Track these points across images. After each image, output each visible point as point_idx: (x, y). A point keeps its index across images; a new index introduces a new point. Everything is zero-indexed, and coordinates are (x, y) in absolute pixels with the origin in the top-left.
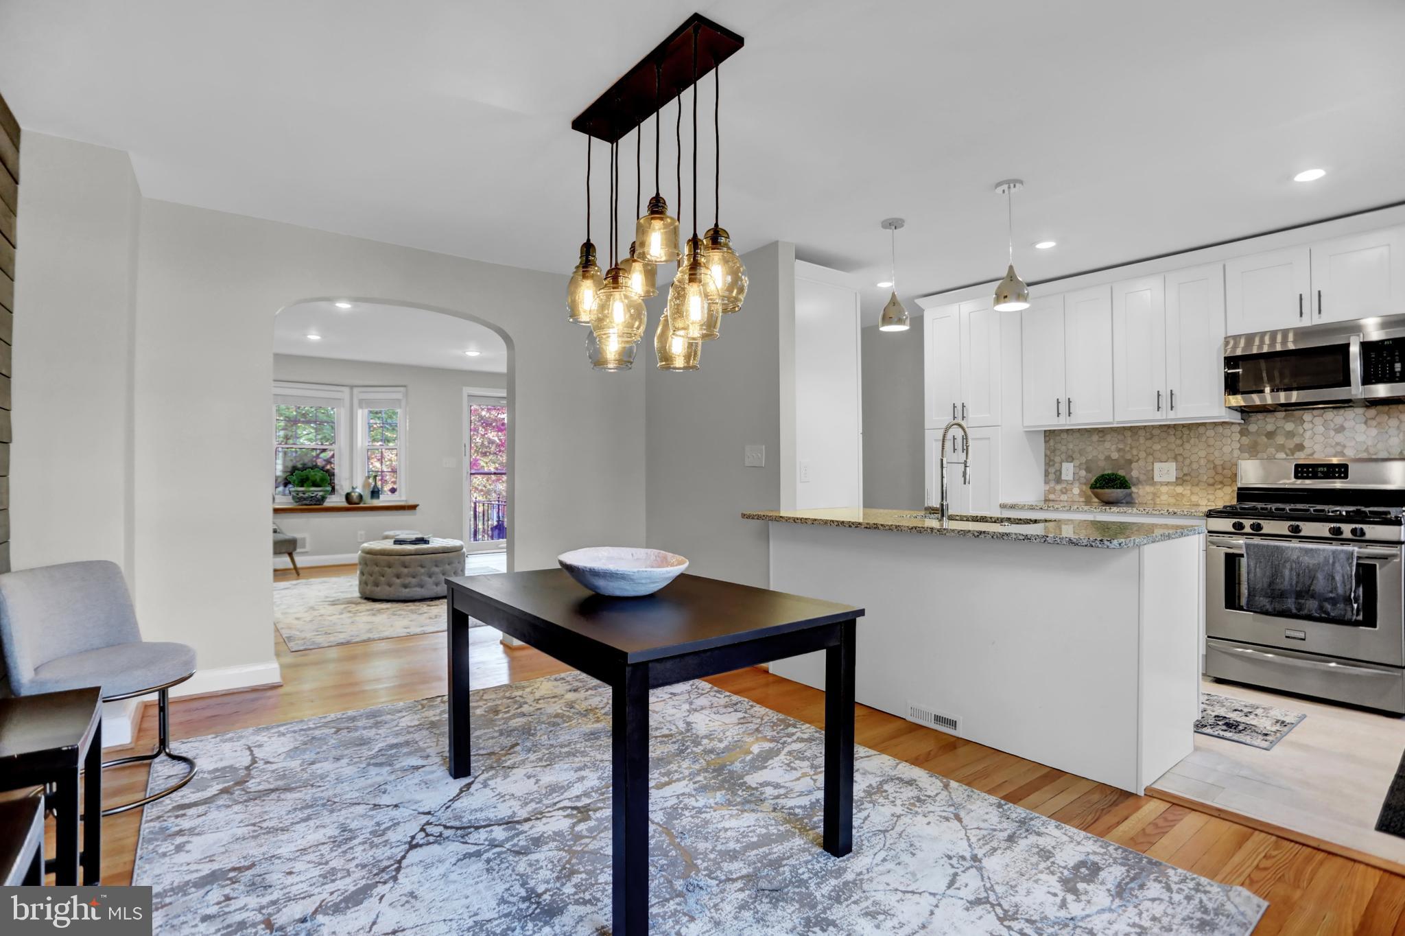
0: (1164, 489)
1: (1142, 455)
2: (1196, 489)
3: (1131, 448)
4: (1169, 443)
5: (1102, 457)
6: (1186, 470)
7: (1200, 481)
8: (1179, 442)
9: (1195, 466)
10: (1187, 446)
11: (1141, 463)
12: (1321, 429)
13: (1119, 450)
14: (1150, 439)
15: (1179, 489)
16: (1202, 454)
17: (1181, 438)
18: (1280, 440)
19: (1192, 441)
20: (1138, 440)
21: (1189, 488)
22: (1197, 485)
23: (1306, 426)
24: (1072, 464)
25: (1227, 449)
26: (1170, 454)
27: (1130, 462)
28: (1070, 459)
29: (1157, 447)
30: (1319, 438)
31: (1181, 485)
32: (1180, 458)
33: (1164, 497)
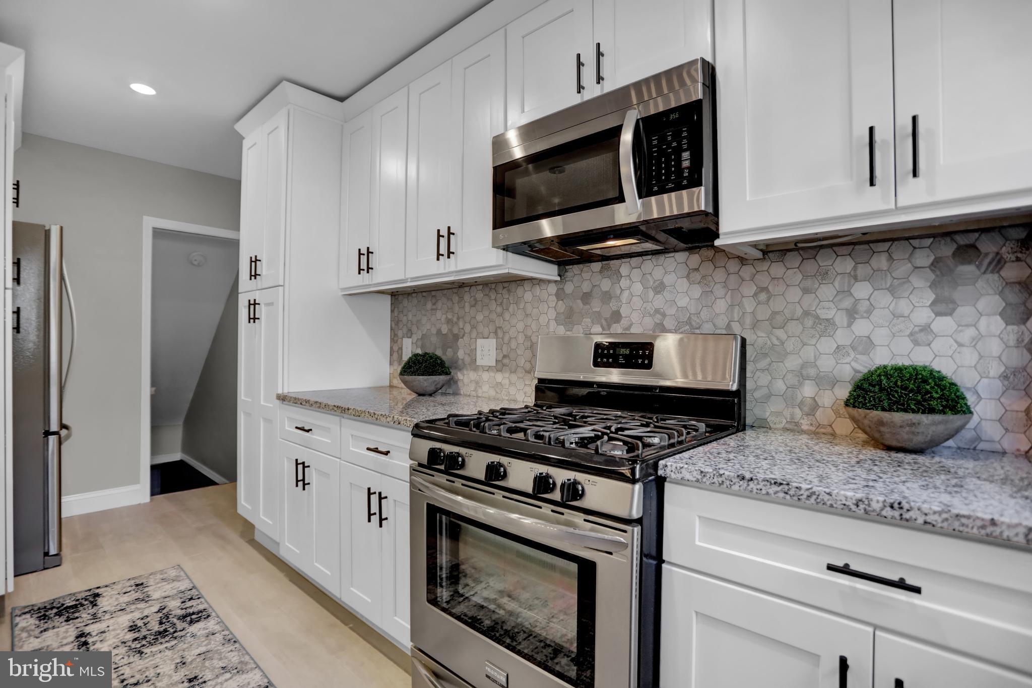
0: (485, 376)
1: (468, 328)
2: (514, 378)
3: (458, 318)
4: (491, 312)
5: (434, 331)
6: (505, 350)
7: (517, 366)
8: (499, 309)
9: (513, 344)
10: (507, 316)
11: (466, 338)
12: (638, 288)
13: (449, 321)
14: (474, 306)
15: (499, 377)
16: (520, 326)
17: (501, 304)
18: (596, 305)
19: (511, 309)
20: (464, 307)
21: (507, 375)
22: (515, 372)
23: (624, 283)
24: (410, 340)
25: (543, 319)
26: (492, 328)
27: (456, 337)
28: (409, 334)
29: (480, 317)
30: (637, 302)
31: (501, 371)
32: (500, 334)
33: (485, 388)
